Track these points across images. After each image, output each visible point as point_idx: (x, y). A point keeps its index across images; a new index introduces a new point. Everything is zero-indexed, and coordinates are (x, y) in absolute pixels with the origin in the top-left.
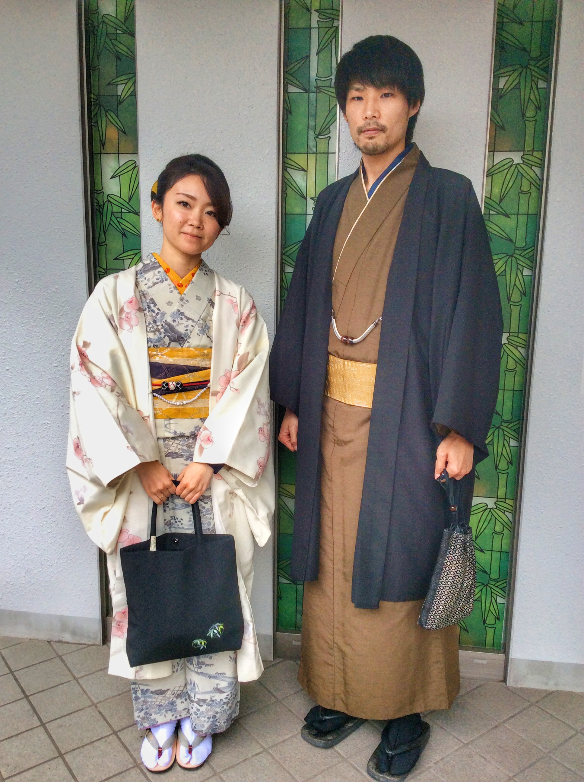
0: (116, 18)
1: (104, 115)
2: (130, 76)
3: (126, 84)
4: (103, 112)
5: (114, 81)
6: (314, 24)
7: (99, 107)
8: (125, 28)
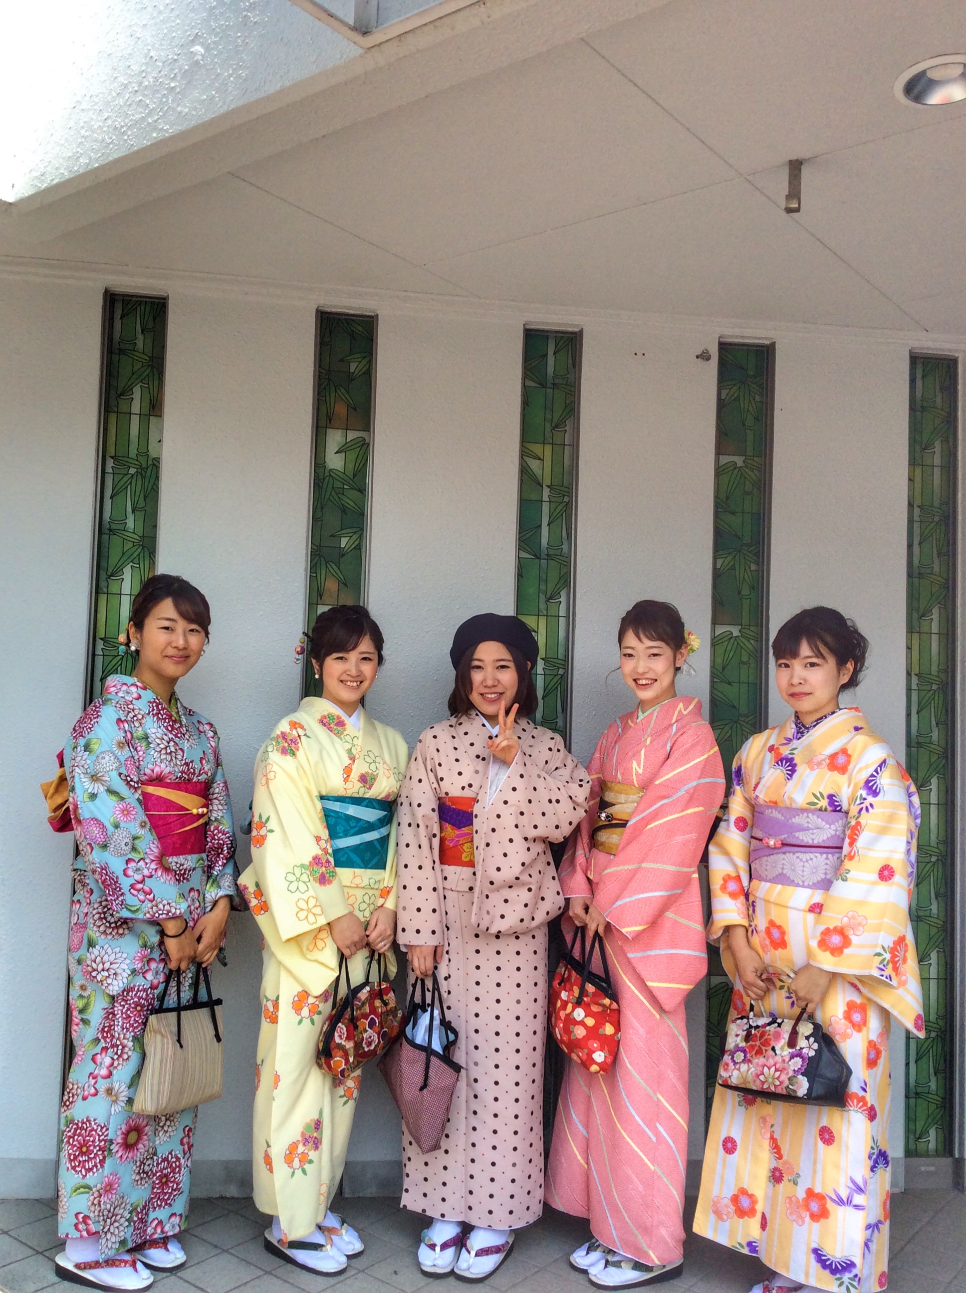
0: (344, 473)
1: (324, 567)
2: (354, 530)
3: (351, 537)
4: (323, 563)
5: (338, 533)
6: (545, 498)
7: (320, 558)
8: (353, 484)
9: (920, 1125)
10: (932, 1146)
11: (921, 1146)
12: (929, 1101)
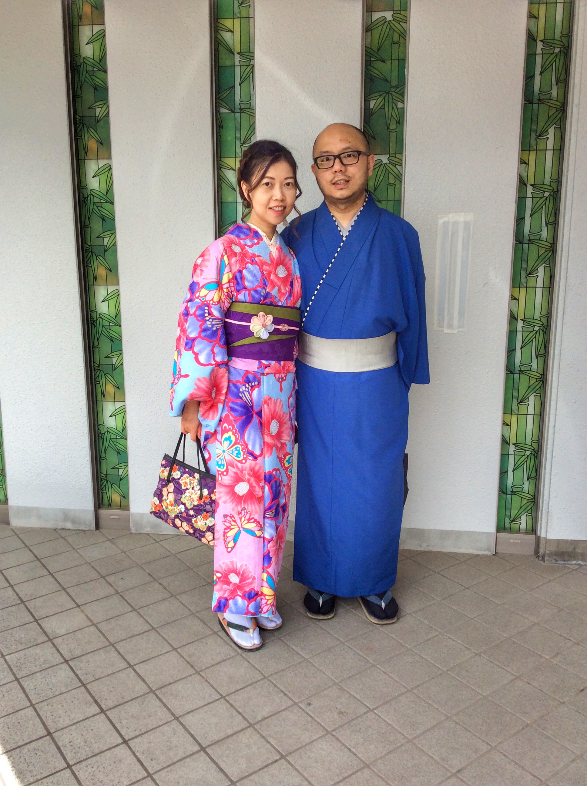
0: (93, 59)
1: (86, 131)
2: (105, 102)
3: (102, 107)
5: (93, 106)
6: (237, 63)
7: (83, 125)
8: (99, 66)
9: (514, 512)
10: (523, 526)
11: (515, 526)
12: (522, 497)
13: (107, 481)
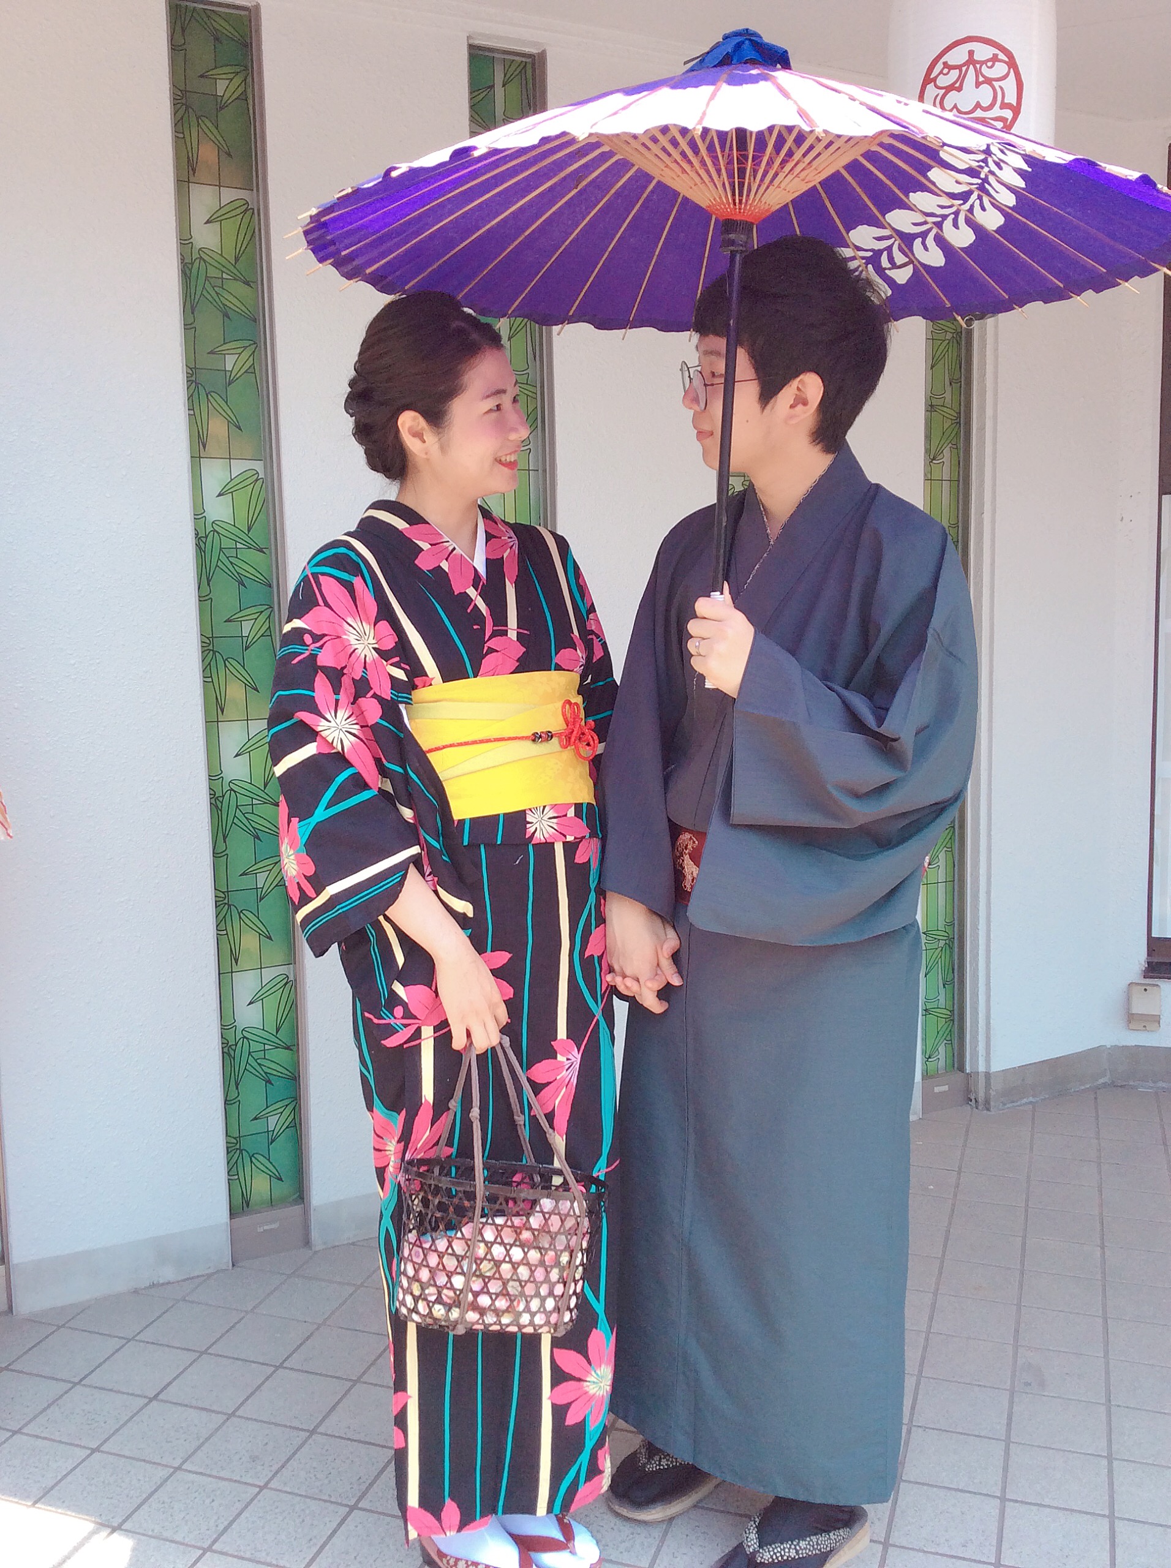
0: (222, 255)
2: (247, 343)
3: (240, 354)
4: (203, 393)
5: (220, 349)
7: (198, 387)
9: (930, 1043)
10: (941, 1063)
11: (931, 1065)
12: (937, 1017)
13: (241, 1151)
